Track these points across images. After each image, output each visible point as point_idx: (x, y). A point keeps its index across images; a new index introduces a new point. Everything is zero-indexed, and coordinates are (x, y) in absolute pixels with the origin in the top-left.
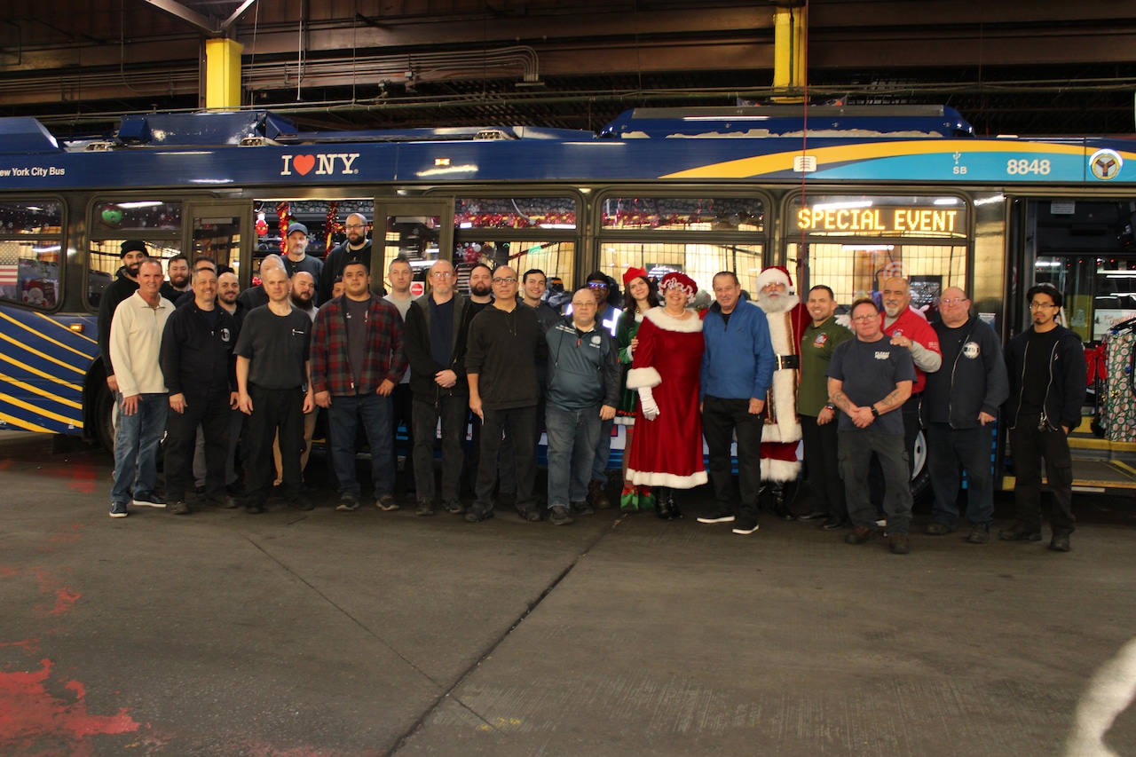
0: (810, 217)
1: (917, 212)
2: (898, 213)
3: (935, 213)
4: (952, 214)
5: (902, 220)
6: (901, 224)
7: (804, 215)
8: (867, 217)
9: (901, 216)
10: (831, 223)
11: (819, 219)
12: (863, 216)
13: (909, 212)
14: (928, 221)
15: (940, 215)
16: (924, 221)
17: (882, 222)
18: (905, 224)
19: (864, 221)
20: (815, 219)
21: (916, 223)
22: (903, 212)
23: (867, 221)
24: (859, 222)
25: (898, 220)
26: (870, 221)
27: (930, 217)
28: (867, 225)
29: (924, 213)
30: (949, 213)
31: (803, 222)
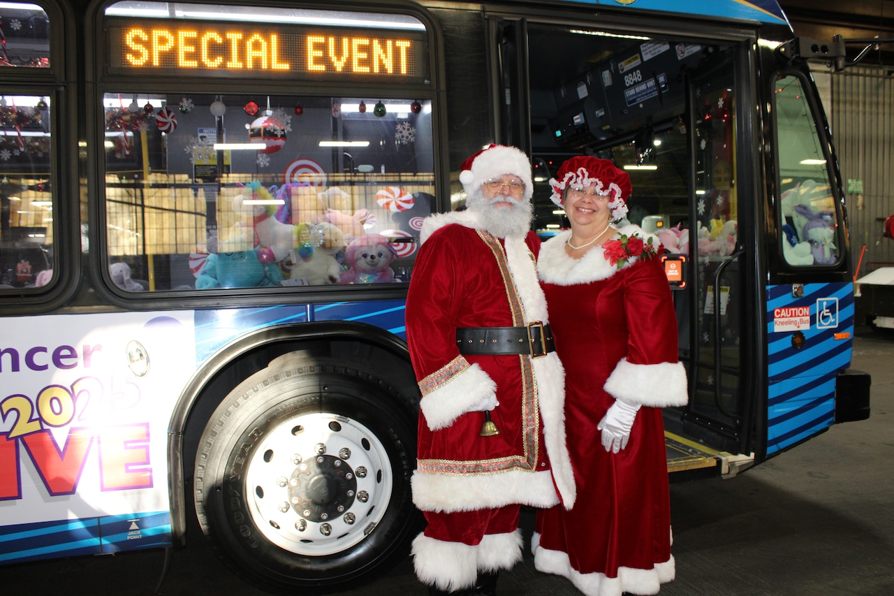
0: (148, 45)
1: (345, 41)
2: (311, 40)
3: (376, 42)
4: (404, 45)
5: (320, 54)
6: (317, 61)
7: (137, 40)
8: (257, 46)
9: (317, 46)
10: (189, 56)
11: (167, 48)
12: (249, 44)
13: (332, 40)
14: (364, 56)
15: (384, 47)
16: (358, 56)
17: (285, 54)
18: (325, 60)
19: (251, 54)
20: (157, 49)
21: (344, 59)
22: (321, 39)
23: (257, 54)
24: (242, 55)
25: (312, 54)
26: (263, 54)
27: (368, 49)
28: (257, 61)
29: (357, 42)
30: (399, 43)
31: (137, 54)
